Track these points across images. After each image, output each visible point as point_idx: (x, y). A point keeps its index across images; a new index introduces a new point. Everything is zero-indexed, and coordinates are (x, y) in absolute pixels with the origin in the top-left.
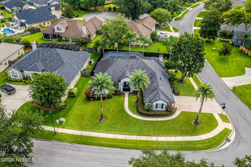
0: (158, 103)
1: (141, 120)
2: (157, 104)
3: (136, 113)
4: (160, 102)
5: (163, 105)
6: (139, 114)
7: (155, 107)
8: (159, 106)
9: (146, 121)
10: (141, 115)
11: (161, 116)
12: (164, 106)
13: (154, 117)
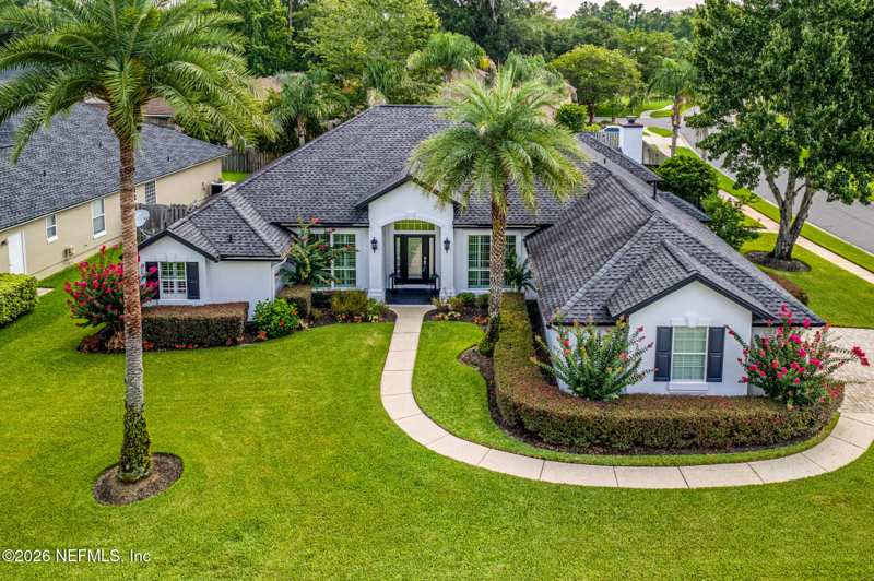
0: (676, 321)
1: (532, 487)
2: (665, 335)
3: (479, 432)
4: (692, 310)
5: (716, 336)
6: (512, 440)
7: (648, 362)
8: (689, 352)
9: (582, 492)
10: (527, 447)
11: (713, 448)
12: (733, 352)
13: (654, 458)
